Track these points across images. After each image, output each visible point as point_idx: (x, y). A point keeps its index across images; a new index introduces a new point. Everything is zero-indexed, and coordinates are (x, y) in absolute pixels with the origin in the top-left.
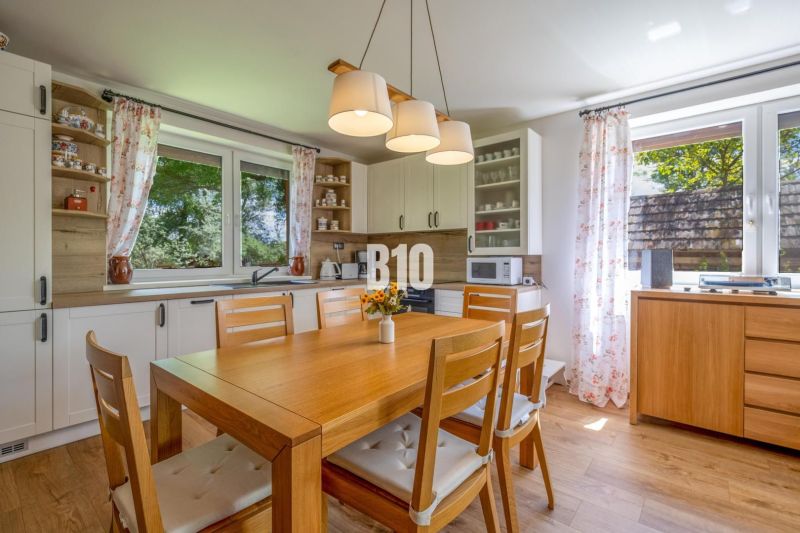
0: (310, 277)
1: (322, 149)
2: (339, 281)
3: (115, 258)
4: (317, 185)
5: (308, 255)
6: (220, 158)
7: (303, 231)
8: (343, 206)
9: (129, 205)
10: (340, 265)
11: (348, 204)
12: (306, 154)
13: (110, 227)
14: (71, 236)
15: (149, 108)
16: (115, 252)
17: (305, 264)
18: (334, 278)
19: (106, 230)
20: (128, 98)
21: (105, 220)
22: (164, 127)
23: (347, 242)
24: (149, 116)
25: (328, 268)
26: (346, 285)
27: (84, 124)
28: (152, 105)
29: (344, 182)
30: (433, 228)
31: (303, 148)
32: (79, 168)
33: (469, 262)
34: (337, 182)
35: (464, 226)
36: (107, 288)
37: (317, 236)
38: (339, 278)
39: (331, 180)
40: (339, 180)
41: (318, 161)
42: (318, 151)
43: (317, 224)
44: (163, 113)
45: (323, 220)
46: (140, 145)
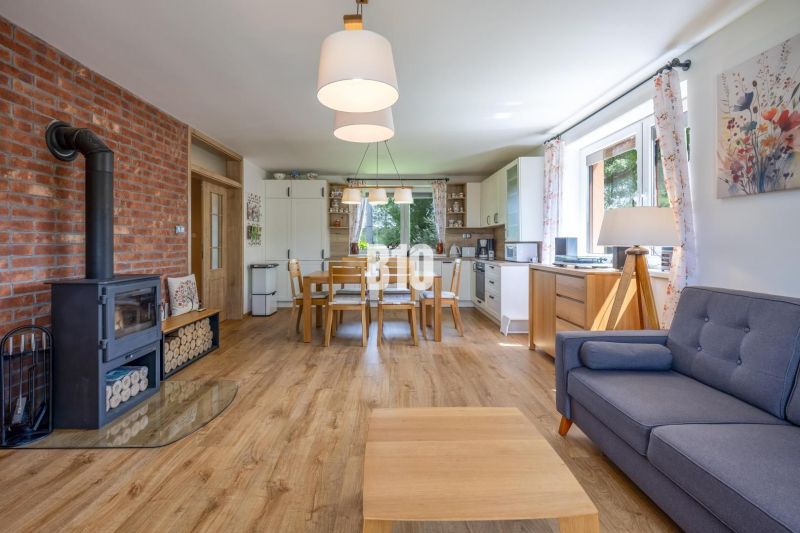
0: (445, 254)
1: (450, 178)
3: (353, 244)
4: (448, 200)
5: (444, 242)
7: (441, 228)
8: (462, 211)
9: (356, 222)
10: (461, 249)
11: (465, 210)
12: (439, 184)
13: (350, 231)
14: (339, 236)
15: (361, 181)
16: (353, 241)
17: (444, 247)
18: (456, 255)
19: (349, 233)
21: (348, 229)
23: (472, 233)
25: (453, 250)
27: (340, 194)
29: (461, 196)
31: (437, 181)
34: (458, 196)
36: (349, 255)
37: (449, 230)
38: (460, 255)
39: (454, 196)
41: (449, 186)
42: (448, 180)
43: (448, 223)
45: (452, 221)
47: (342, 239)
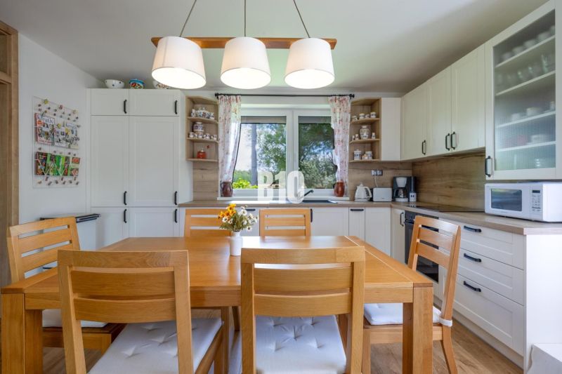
0: (348, 198)
1: (356, 93)
2: (370, 203)
3: (224, 183)
4: (353, 124)
5: (347, 180)
6: (285, 117)
7: (342, 163)
8: (373, 138)
9: (227, 153)
10: (372, 190)
11: (378, 136)
12: (340, 101)
13: (220, 166)
14: (205, 171)
15: (234, 97)
16: (224, 180)
17: (346, 188)
18: (366, 200)
19: (218, 168)
20: (225, 95)
21: (218, 163)
22: (243, 105)
23: (386, 169)
24: (235, 102)
25: (361, 192)
26: (375, 206)
27: (204, 114)
28: (236, 95)
29: (373, 117)
30: (452, 151)
31: (337, 97)
32: (208, 138)
33: (488, 188)
34: (367, 118)
35: (481, 146)
36: (219, 198)
37: (353, 165)
38: (371, 200)
39: (361, 118)
40: (370, 117)
41: (354, 105)
42: (352, 96)
43: (353, 155)
44: (242, 97)
45: (358, 152)
46: (232, 119)
47: (208, 176)
